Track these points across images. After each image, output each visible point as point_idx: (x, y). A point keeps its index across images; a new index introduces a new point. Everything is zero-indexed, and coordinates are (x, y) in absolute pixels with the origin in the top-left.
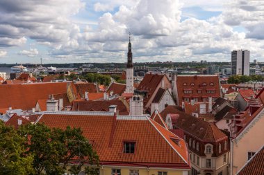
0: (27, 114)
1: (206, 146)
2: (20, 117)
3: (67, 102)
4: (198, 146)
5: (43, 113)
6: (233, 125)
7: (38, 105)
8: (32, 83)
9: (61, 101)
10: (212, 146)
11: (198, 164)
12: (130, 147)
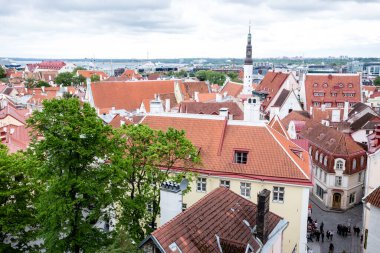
0: (131, 114)
1: (336, 160)
2: (123, 118)
3: (174, 103)
4: (326, 160)
5: (146, 114)
6: (373, 136)
7: (142, 105)
8: (136, 80)
9: (168, 102)
10: (344, 161)
11: (325, 181)
12: (242, 156)
